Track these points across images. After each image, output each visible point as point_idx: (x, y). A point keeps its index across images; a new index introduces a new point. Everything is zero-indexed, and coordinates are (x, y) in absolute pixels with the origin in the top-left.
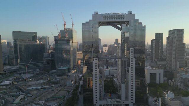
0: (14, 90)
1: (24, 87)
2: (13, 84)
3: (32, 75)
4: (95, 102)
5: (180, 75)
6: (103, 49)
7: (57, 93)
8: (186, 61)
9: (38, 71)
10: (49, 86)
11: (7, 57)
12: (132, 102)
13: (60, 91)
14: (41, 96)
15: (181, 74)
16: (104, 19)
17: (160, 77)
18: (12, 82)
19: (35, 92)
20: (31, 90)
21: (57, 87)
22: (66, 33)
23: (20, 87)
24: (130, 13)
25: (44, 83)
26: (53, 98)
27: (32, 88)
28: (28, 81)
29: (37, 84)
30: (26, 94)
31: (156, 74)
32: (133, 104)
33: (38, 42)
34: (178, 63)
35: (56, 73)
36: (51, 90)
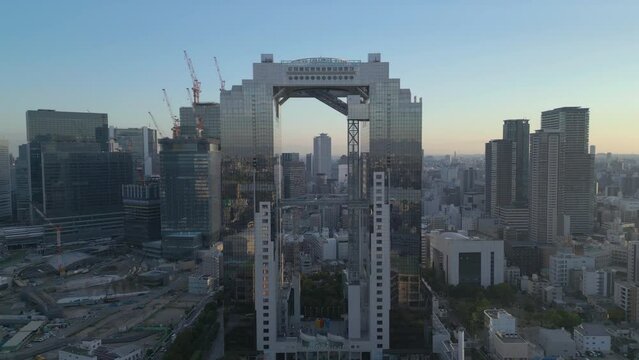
0: (15, 306)
1: (45, 295)
2: (14, 284)
3: (81, 257)
4: (260, 344)
5: (557, 259)
6: (338, 170)
7: (152, 316)
8: (600, 215)
9: (105, 244)
10: (130, 294)
11: (9, 195)
12: (380, 346)
13: (163, 308)
14: (98, 326)
15: (562, 257)
16: (291, 78)
17: (492, 266)
18: (11, 278)
19: (80, 313)
20: (68, 306)
21: (157, 298)
22: (197, 119)
23: (35, 297)
24: (375, 59)
25: (114, 284)
26: (137, 331)
27: (73, 299)
28: (66, 277)
29: (90, 288)
30: (51, 320)
31: (478, 255)
32: (385, 352)
33: (115, 147)
34: (567, 219)
35: (162, 249)
36: (135, 305)
